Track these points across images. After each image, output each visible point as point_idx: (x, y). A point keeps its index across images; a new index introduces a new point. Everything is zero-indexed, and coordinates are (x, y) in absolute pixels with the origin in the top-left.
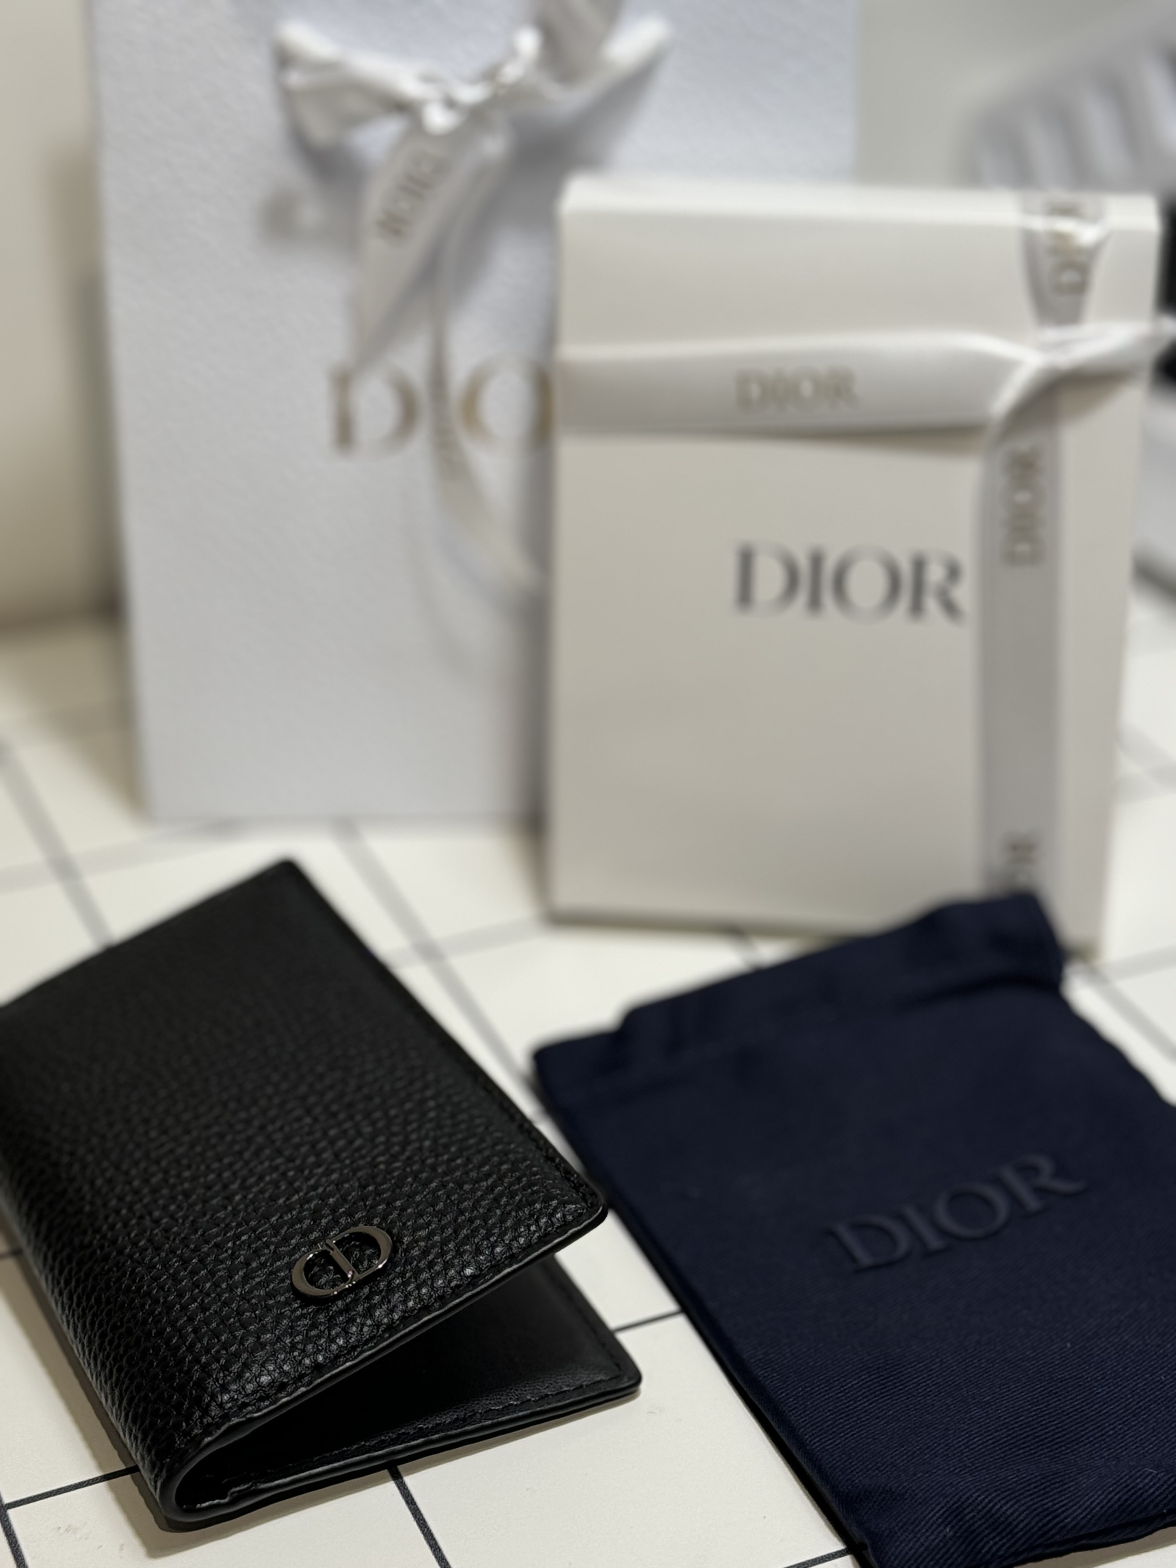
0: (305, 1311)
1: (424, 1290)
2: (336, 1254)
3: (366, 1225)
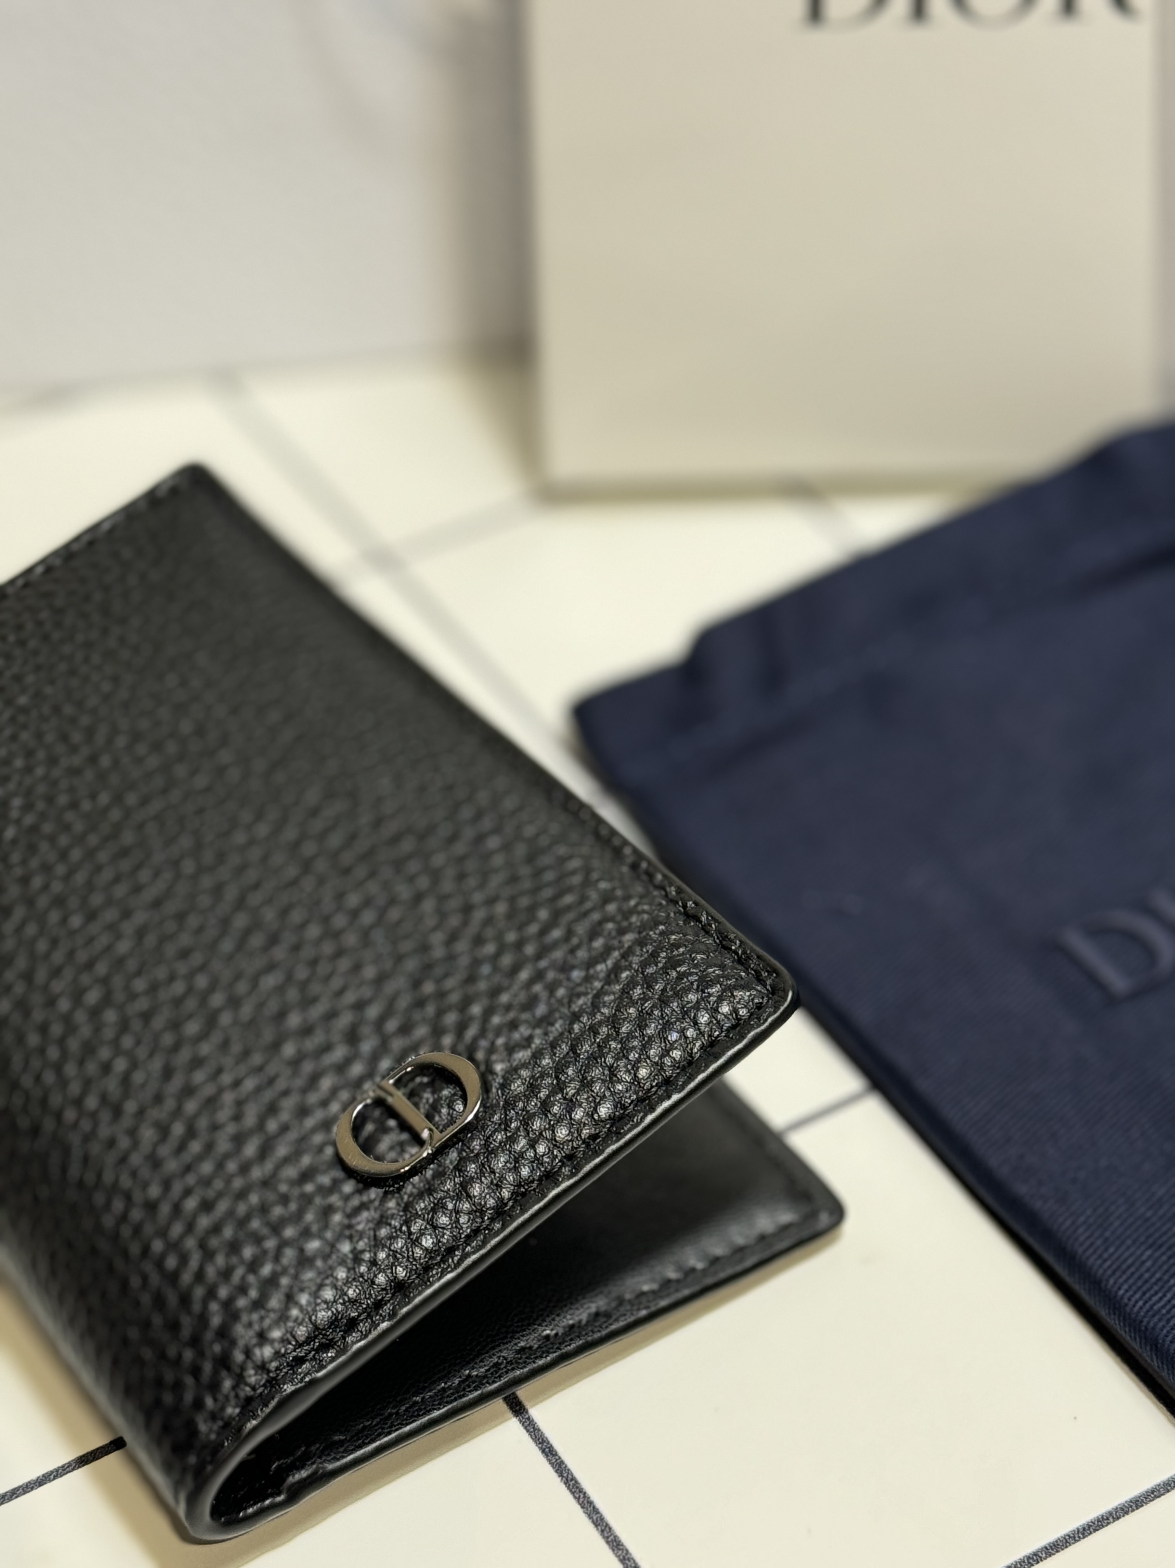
1: (541, 1149)
2: (398, 1100)
3: (433, 1049)
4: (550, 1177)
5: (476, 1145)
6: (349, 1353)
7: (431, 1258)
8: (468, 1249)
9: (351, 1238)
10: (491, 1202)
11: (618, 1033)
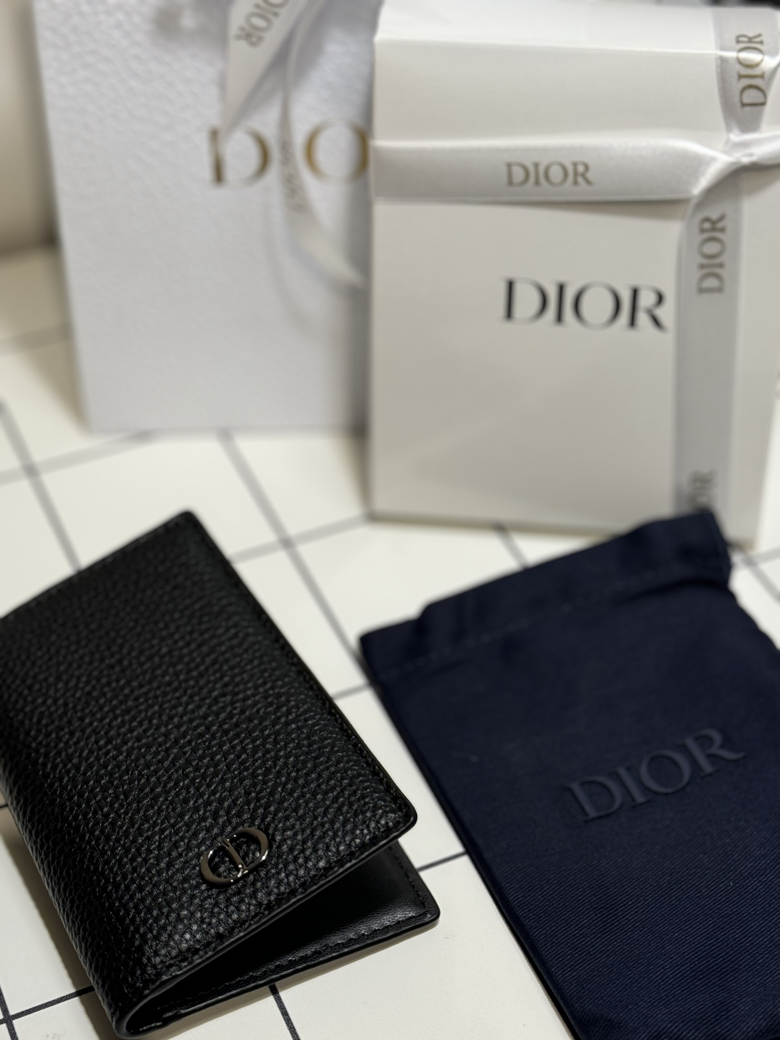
0: (210, 893)
1: (291, 879)
2: (231, 849)
3: (249, 826)
4: (293, 893)
5: (262, 874)
6: (193, 965)
7: (235, 924)
8: (252, 922)
9: (201, 911)
10: (265, 902)
11: (333, 828)
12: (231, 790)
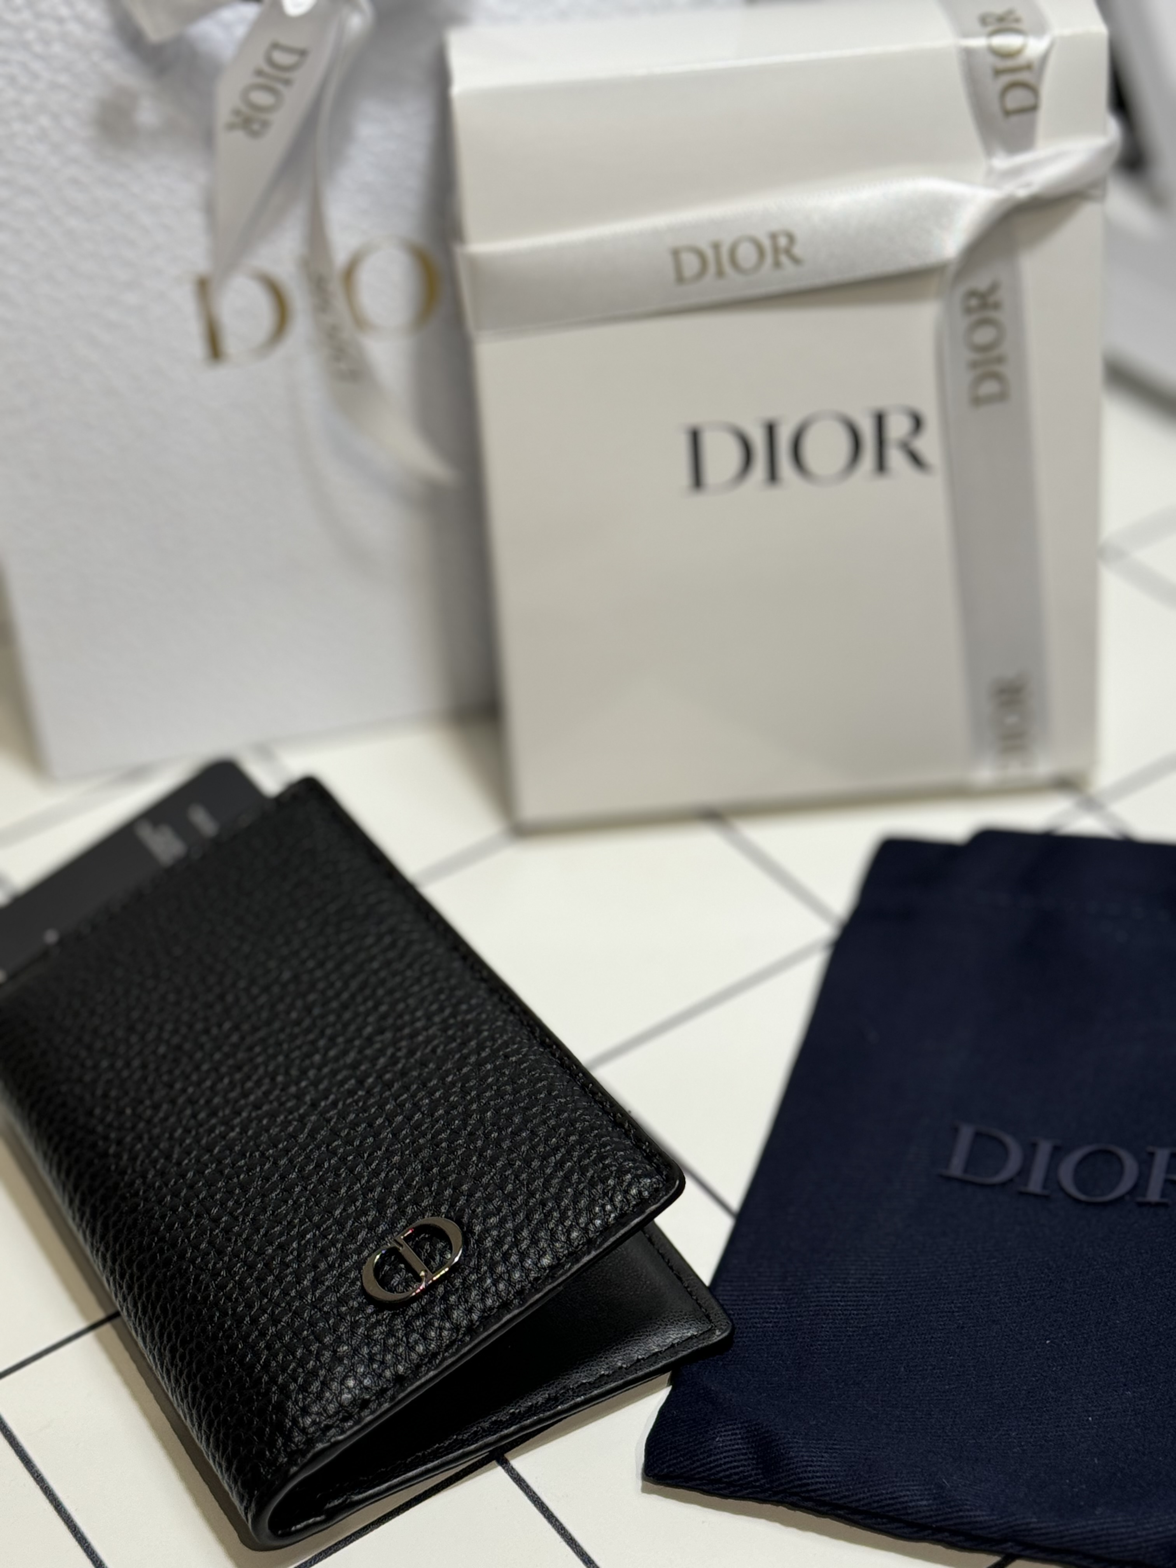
0: (380, 1317)
1: (501, 1286)
2: (406, 1251)
3: (433, 1215)
4: (505, 1306)
5: (458, 1282)
6: (363, 1424)
7: (421, 1360)
8: (446, 1354)
9: (368, 1344)
10: (464, 1323)
11: (559, 1207)
12: (401, 1168)
